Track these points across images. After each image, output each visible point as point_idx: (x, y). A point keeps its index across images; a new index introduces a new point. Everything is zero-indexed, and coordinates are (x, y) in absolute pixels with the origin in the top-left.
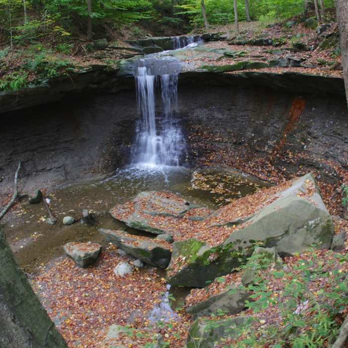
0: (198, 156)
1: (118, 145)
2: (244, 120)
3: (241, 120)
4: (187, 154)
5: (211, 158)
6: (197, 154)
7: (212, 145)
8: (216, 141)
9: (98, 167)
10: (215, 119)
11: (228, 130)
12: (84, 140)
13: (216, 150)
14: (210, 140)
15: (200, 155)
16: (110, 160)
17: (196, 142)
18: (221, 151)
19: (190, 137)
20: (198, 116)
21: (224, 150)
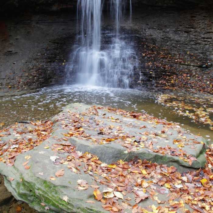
0: (155, 78)
1: (50, 62)
2: (206, 43)
3: (204, 43)
4: (140, 74)
5: (172, 82)
6: (154, 76)
7: (171, 66)
8: (176, 63)
9: (19, 82)
10: (171, 41)
11: (188, 53)
12: (10, 53)
13: (178, 73)
14: (169, 60)
15: (158, 77)
16: (35, 76)
17: (151, 61)
18: (185, 75)
19: (144, 55)
20: (151, 35)
21: (187, 74)
